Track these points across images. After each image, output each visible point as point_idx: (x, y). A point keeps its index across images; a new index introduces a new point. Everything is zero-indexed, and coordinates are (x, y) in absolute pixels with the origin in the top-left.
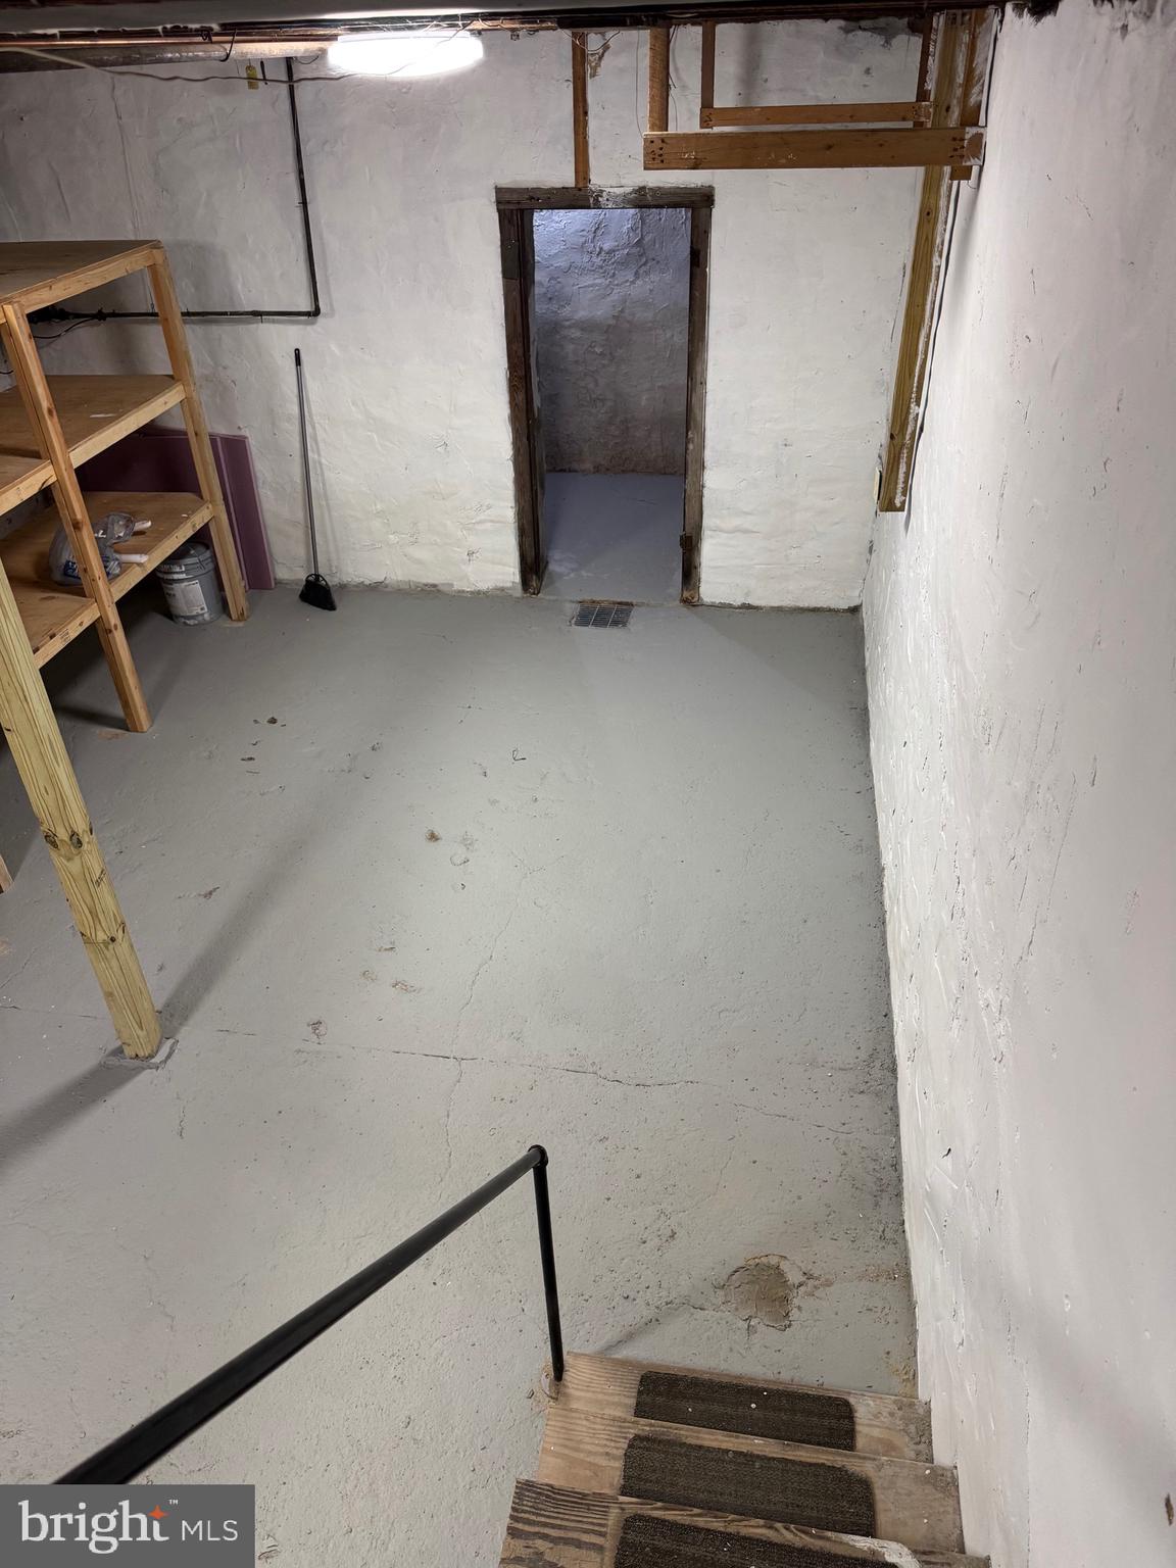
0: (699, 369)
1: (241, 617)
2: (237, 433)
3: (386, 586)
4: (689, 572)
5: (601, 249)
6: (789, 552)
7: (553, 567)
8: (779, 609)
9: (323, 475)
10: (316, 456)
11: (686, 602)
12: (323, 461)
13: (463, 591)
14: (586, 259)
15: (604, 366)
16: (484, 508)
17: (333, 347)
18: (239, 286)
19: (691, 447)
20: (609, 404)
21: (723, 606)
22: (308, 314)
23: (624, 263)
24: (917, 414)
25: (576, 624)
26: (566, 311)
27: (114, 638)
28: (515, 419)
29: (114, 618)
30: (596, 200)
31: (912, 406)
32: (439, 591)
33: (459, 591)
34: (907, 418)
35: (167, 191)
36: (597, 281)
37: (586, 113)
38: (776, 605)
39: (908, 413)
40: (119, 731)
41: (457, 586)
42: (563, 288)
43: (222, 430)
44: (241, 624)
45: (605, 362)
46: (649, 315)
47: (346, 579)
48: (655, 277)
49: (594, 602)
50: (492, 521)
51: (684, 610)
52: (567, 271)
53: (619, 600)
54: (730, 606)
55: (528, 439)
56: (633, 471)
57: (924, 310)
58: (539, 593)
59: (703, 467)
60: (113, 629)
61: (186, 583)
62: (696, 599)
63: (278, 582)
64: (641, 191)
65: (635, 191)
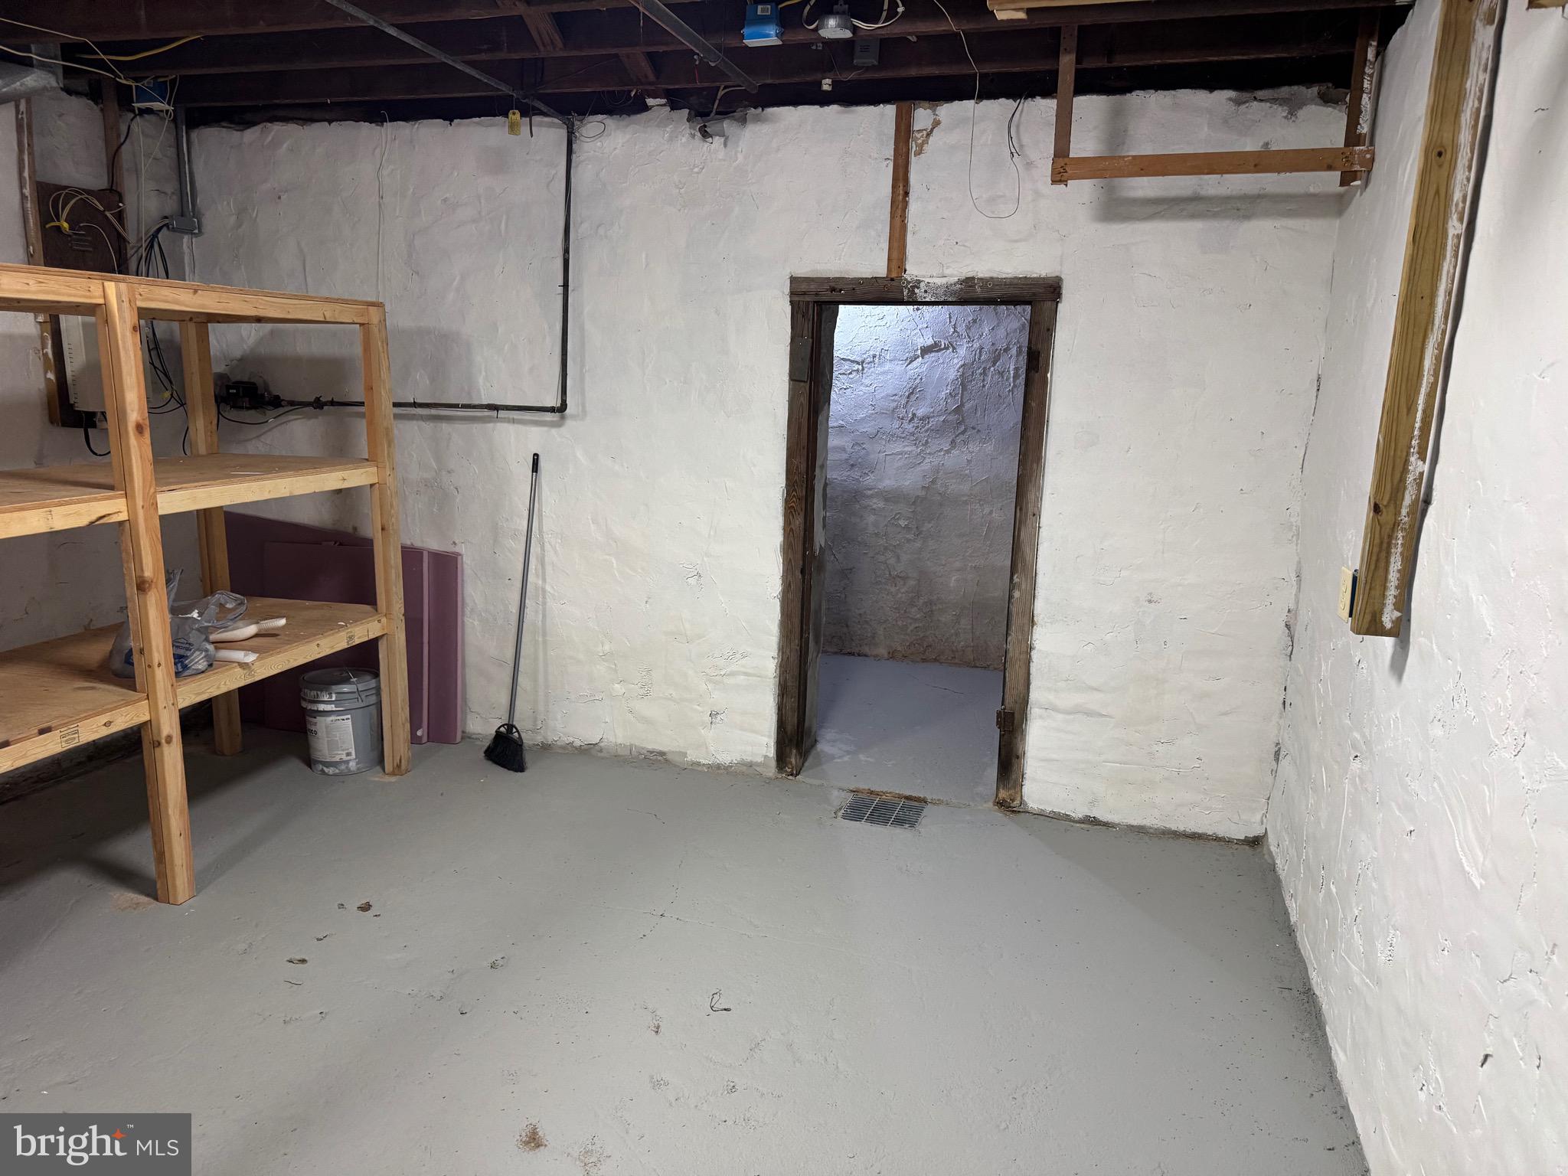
0: (1031, 496)
1: (398, 770)
2: (450, 549)
3: (601, 751)
4: (1009, 763)
5: (914, 415)
6: (1156, 748)
7: (823, 747)
8: (1141, 830)
9: (544, 603)
10: (540, 582)
11: (1002, 804)
12: (548, 588)
13: (699, 764)
14: (896, 424)
15: (909, 541)
16: (737, 656)
17: (579, 454)
18: (481, 381)
19: (1017, 594)
20: (912, 583)
21: (1056, 817)
22: (552, 410)
23: (939, 431)
24: (1422, 474)
25: (844, 817)
26: (870, 480)
27: (162, 754)
28: (788, 548)
29: (169, 726)
30: (912, 292)
31: (1413, 459)
32: (666, 760)
33: (694, 764)
34: (1402, 480)
35: (418, 273)
36: (906, 449)
37: (906, 194)
38: (1135, 823)
39: (1405, 470)
40: (143, 899)
41: (692, 756)
42: (868, 454)
43: (432, 543)
44: (393, 779)
45: (911, 536)
46: (965, 487)
47: (551, 738)
48: (974, 447)
49: (872, 792)
50: (746, 674)
51: (999, 815)
52: (873, 437)
53: (908, 793)
54: (1067, 818)
55: (802, 572)
56: (935, 660)
57: (1432, 305)
58: (797, 774)
59: (1033, 623)
60: (163, 741)
61: (333, 718)
62: (1017, 802)
63: (466, 736)
64: (969, 281)
65: (961, 282)
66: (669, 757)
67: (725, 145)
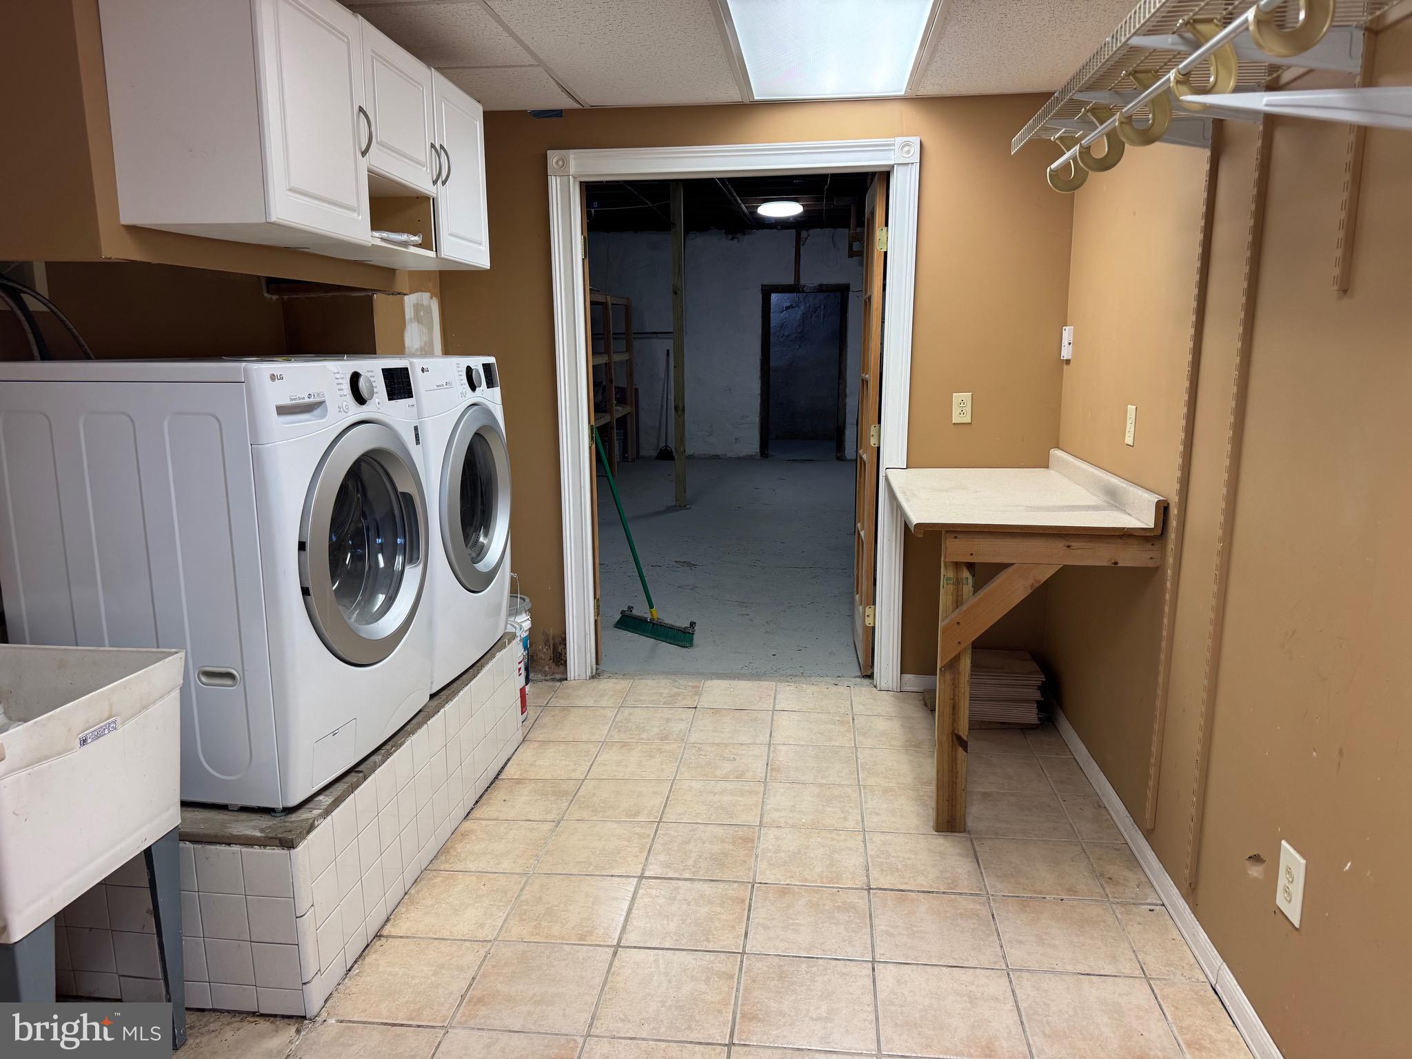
11: (838, 458)
13: (733, 457)
18: (647, 324)
30: (800, 289)
33: (730, 457)
37: (800, 258)
41: (730, 454)
50: (748, 423)
51: (838, 462)
58: (768, 457)
62: (841, 456)
63: (642, 456)
64: (821, 285)
65: (819, 285)
66: (721, 456)
67: (738, 241)
